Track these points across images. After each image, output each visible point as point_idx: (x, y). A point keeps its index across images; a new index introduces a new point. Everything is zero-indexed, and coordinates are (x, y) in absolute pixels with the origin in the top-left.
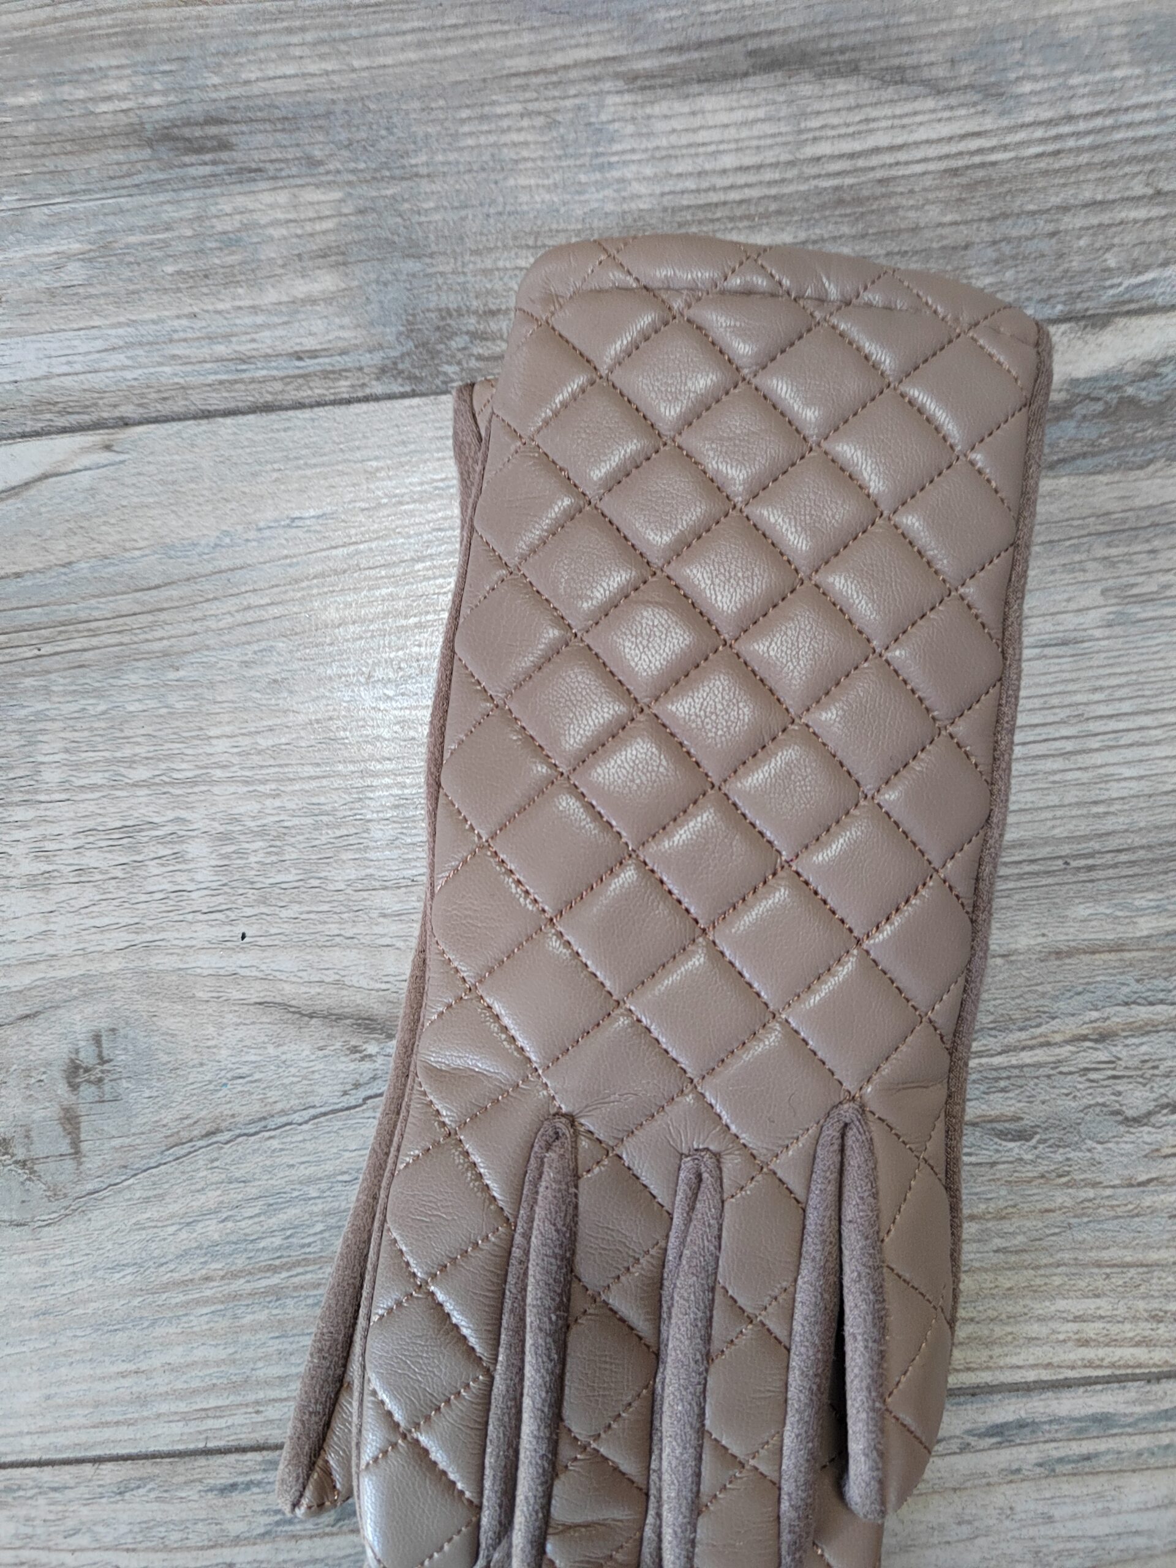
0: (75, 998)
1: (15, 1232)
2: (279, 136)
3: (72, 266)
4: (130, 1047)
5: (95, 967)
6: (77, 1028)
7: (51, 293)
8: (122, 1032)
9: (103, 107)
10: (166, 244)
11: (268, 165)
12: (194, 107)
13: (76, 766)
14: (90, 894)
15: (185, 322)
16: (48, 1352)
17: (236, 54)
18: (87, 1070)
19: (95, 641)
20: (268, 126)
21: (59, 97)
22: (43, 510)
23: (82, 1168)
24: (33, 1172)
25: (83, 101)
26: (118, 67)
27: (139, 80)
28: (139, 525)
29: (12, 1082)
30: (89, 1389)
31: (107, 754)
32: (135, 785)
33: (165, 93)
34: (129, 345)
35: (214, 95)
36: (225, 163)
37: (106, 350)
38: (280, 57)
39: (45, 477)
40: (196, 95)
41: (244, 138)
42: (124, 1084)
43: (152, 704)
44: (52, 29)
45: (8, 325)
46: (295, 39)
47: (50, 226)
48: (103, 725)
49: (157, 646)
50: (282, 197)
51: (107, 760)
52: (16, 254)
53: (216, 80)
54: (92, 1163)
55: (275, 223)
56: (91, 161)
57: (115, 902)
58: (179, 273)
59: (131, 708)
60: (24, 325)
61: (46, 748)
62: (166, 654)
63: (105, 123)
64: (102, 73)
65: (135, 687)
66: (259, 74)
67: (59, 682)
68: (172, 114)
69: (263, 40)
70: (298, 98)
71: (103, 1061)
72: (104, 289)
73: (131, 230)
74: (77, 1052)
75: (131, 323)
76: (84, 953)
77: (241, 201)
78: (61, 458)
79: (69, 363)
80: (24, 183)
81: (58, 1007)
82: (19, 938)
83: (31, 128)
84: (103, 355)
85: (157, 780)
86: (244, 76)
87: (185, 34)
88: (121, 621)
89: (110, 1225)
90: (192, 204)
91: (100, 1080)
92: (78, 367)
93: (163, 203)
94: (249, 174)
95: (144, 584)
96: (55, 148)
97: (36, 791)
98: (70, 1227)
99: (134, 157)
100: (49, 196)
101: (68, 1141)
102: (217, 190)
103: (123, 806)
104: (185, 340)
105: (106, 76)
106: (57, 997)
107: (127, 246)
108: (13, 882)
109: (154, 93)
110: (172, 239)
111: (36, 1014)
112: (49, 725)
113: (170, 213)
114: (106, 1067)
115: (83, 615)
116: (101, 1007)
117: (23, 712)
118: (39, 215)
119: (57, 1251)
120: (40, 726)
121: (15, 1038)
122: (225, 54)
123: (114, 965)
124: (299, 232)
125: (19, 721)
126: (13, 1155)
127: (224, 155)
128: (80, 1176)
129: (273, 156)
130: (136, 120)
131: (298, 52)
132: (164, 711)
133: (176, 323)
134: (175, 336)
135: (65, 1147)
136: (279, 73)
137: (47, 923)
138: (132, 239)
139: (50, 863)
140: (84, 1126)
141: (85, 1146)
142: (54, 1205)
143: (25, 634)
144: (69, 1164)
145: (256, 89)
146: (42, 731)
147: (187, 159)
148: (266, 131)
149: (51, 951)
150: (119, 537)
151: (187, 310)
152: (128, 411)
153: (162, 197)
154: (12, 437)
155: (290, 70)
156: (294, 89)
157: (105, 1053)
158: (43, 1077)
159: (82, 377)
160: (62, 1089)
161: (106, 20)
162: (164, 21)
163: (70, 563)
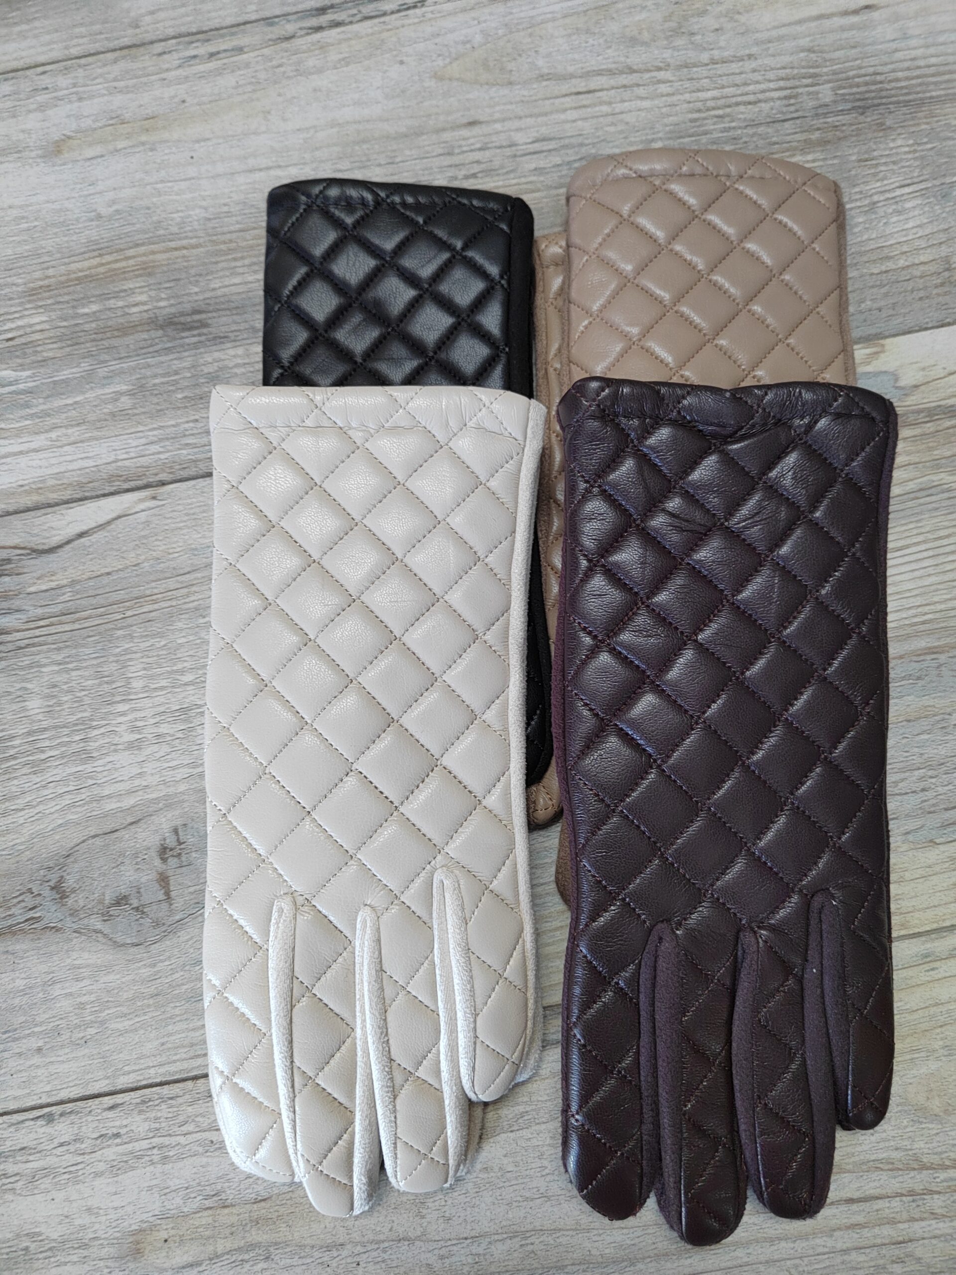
0: (161, 809)
1: (135, 949)
2: (235, 317)
3: (124, 399)
4: (195, 834)
5: (171, 790)
6: (164, 826)
7: (113, 415)
8: (190, 825)
9: (134, 310)
10: (176, 382)
11: (230, 334)
12: (185, 306)
13: (151, 677)
14: (165, 749)
15: (191, 425)
16: (160, 1017)
17: (207, 274)
18: (171, 850)
19: (156, 606)
20: (228, 313)
21: (108, 306)
22: (120, 535)
23: (173, 907)
24: (143, 913)
25: (122, 308)
26: (140, 287)
27: (153, 293)
28: (176, 539)
29: (127, 861)
30: (187, 1037)
31: (168, 669)
32: (185, 684)
33: (168, 299)
34: (161, 440)
35: (196, 298)
36: (206, 335)
37: (147, 444)
38: (231, 274)
39: (119, 517)
40: (186, 298)
41: (215, 320)
42: (194, 855)
43: (191, 638)
44: (101, 270)
45: (90, 434)
46: (239, 264)
47: (109, 378)
48: (165, 652)
49: (191, 605)
50: (240, 351)
51: (168, 672)
52: (90, 395)
53: (196, 290)
54: (178, 903)
55: (237, 366)
56: (129, 340)
57: (180, 752)
58: (185, 397)
59: (179, 641)
60: (99, 433)
61: (133, 669)
62: (197, 609)
63: (134, 318)
64: (132, 292)
65: (181, 630)
66: (220, 284)
67: (138, 631)
68: (173, 310)
69: (221, 265)
70: (244, 296)
71: (180, 844)
72: (143, 410)
73: (155, 376)
74: (165, 839)
75: (160, 428)
76: (165, 783)
77: (216, 355)
78: (127, 505)
79: (127, 453)
80: (92, 355)
81: (151, 815)
82: (126, 778)
83: (94, 325)
84: (147, 447)
85: (198, 681)
86: (212, 286)
87: (176, 266)
88: (170, 593)
89: (192, 938)
90: (189, 359)
91: (180, 854)
92: (133, 455)
93: (172, 360)
94: (220, 339)
95: (182, 572)
96: (108, 335)
97: (129, 694)
98: (168, 943)
99: (153, 336)
100: (107, 361)
101: (163, 892)
102: (202, 350)
103: (180, 697)
104: (192, 435)
105: (134, 293)
106: (151, 809)
107: (154, 385)
108: (120, 747)
109: (162, 299)
110: (180, 379)
111: (140, 820)
112: (133, 656)
113: (176, 365)
114: (182, 846)
115: (148, 592)
116: (177, 813)
117: (118, 650)
118: (102, 372)
119: (161, 958)
120: (128, 657)
121: (127, 836)
122: (200, 275)
123: (182, 787)
124: (252, 369)
125: (116, 655)
126: (131, 905)
127: (205, 331)
128: (171, 912)
129: (233, 329)
130: (153, 316)
131: (241, 270)
132: (198, 641)
133: (186, 426)
134: (187, 433)
135: (162, 897)
136: (231, 283)
137: (142, 768)
138: (157, 381)
139: (140, 734)
140: (171, 882)
141: (173, 894)
142: (157, 931)
143: (115, 606)
144: (165, 906)
145: (219, 293)
146: (130, 660)
147: (183, 334)
148: (227, 315)
149: (145, 783)
150: (164, 547)
151: (193, 418)
152: (163, 476)
153: (171, 356)
154: (98, 497)
155: (237, 280)
156: (241, 291)
157: (181, 838)
158: (145, 857)
159: (135, 460)
160: (157, 862)
161: (131, 262)
162: (163, 260)
163: (138, 564)
